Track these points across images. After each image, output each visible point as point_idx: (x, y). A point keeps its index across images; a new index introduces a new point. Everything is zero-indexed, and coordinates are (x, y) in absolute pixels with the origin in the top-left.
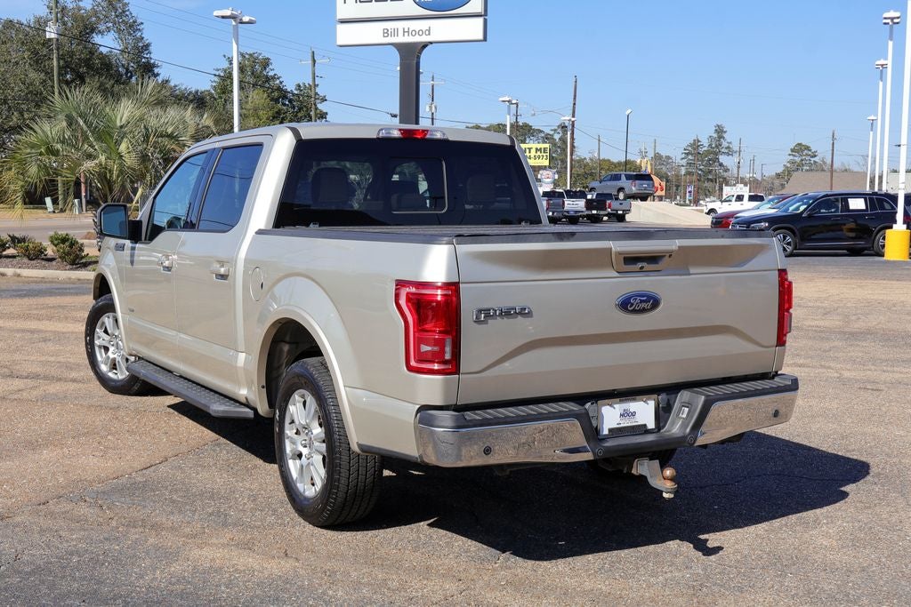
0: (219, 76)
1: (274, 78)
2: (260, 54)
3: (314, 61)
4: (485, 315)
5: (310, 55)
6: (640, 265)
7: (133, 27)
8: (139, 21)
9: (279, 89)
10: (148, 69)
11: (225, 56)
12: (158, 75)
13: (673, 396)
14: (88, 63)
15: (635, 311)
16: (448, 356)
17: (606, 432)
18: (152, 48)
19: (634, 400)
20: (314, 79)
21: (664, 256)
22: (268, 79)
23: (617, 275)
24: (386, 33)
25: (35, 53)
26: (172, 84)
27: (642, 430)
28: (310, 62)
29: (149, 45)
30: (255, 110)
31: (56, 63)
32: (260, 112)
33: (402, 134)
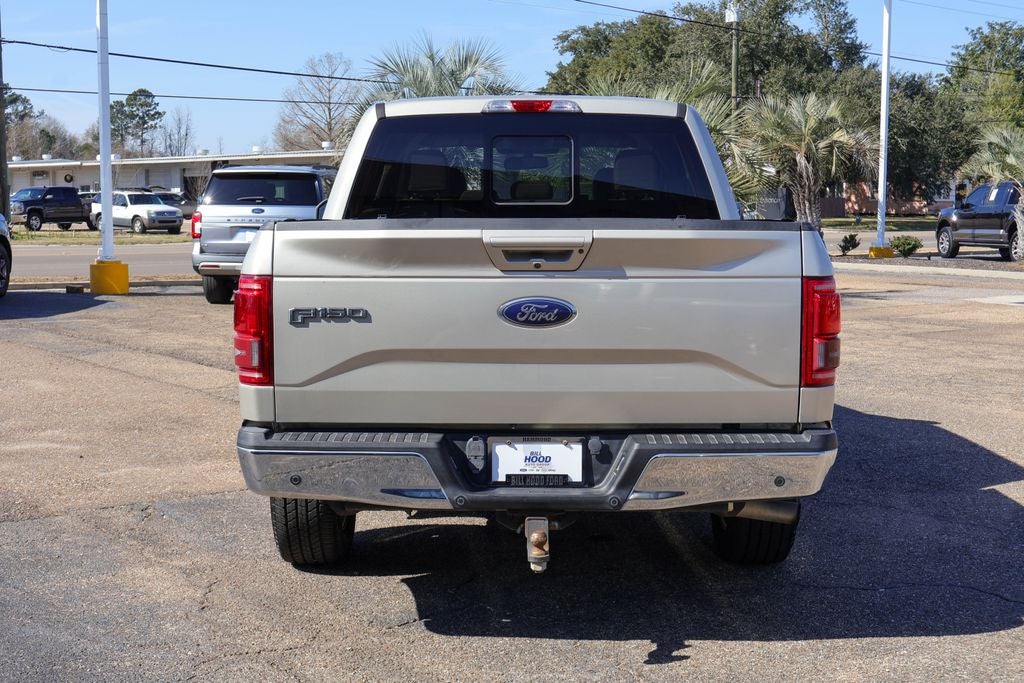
0: (959, 55)
2: (1015, 23)
4: (302, 318)
6: (535, 262)
10: (852, 53)
11: (967, 29)
12: (865, 58)
13: (617, 441)
14: (778, 49)
15: (527, 323)
16: (255, 362)
17: (502, 478)
18: (857, 26)
19: (548, 441)
21: (572, 251)
23: (502, 274)
25: (715, 40)
27: (563, 481)
29: (853, 22)
30: (997, 96)
31: (734, 51)
32: (1003, 99)
33: (515, 106)
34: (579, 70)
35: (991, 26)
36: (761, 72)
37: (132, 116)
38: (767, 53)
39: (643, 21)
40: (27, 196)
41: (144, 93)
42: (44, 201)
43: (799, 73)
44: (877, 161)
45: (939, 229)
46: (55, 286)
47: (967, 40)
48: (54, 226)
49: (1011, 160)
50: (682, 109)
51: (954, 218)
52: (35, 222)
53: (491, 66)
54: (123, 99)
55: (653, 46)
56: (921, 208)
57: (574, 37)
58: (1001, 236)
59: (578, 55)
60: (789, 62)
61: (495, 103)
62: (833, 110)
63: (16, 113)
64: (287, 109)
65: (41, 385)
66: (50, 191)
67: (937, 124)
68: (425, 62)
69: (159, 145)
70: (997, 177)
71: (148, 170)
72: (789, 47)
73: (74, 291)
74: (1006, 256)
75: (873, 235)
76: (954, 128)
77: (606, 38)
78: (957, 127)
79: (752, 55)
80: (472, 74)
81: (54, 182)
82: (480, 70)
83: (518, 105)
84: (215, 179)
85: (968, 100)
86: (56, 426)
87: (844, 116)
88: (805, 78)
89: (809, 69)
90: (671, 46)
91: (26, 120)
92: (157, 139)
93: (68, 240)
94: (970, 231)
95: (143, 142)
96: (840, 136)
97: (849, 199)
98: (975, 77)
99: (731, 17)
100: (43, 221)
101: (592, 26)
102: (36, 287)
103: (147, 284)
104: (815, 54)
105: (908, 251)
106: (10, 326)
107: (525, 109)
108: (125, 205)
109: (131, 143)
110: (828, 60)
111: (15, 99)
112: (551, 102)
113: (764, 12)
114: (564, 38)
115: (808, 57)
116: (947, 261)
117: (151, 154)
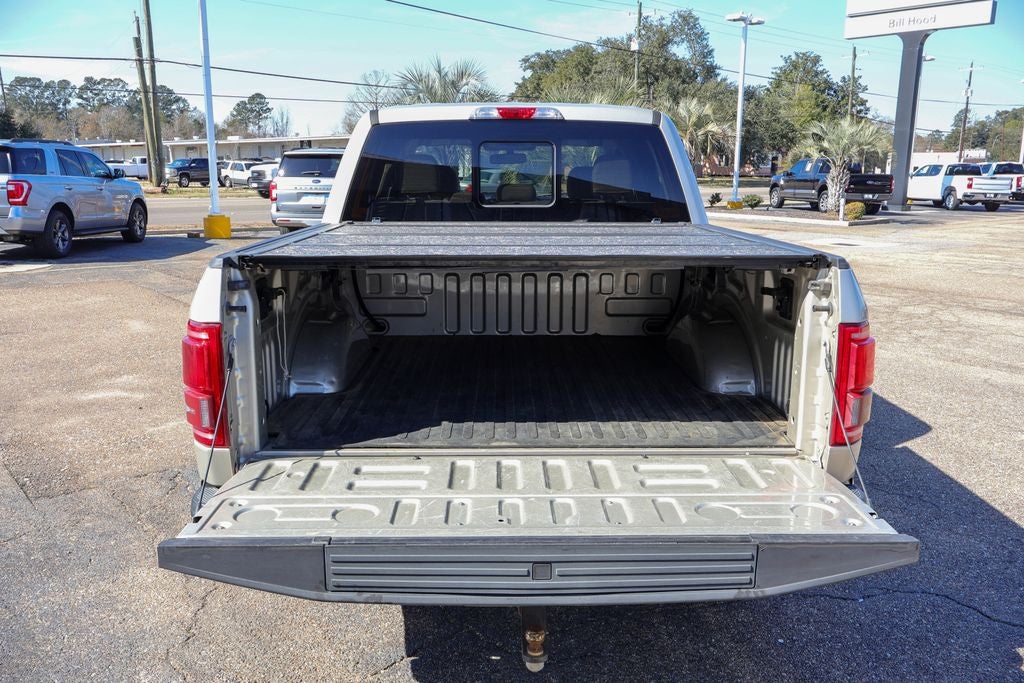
0: (776, 73)
1: (822, 72)
2: (813, 52)
3: (855, 56)
5: (852, 50)
7: (701, 36)
8: (706, 32)
9: (826, 81)
10: (711, 71)
11: (782, 56)
12: (719, 74)
14: (663, 68)
18: (715, 54)
20: (853, 71)
22: (817, 74)
24: (892, 23)
25: (624, 62)
26: (728, 82)
28: (851, 57)
29: (712, 50)
30: (800, 100)
31: (636, 69)
32: (804, 102)
33: (501, 114)
34: (536, 81)
35: (797, 54)
36: (652, 84)
37: (252, 111)
38: (656, 71)
39: (577, 48)
40: (179, 164)
41: (259, 96)
42: (190, 168)
43: (677, 84)
44: (734, 144)
45: (772, 189)
46: (181, 232)
47: (782, 63)
48: (198, 184)
49: (826, 144)
50: (657, 116)
51: (782, 182)
52: (185, 181)
53: (479, 77)
54: (246, 100)
55: (583, 66)
56: (749, 172)
57: (533, 60)
58: (813, 195)
59: (535, 71)
60: (671, 77)
61: (482, 110)
62: (708, 110)
63: (178, 109)
64: (350, 107)
65: (137, 326)
66: (194, 161)
67: (764, 118)
68: (434, 75)
69: (270, 129)
70: (816, 155)
71: (260, 146)
72: (670, 67)
73: (193, 236)
74: (815, 207)
75: (730, 190)
76: (775, 120)
77: (553, 61)
78: (777, 120)
79: (647, 72)
80: (467, 84)
81: (201, 154)
82: (473, 81)
83: (504, 112)
84: (286, 159)
85: (782, 102)
86: (134, 371)
87: (714, 113)
88: (681, 88)
89: (684, 82)
90: (595, 66)
91: (185, 113)
92: (268, 126)
93: (204, 194)
94: (792, 191)
95: (259, 127)
96: (712, 127)
97: (705, 166)
98: (786, 87)
99: (635, 46)
100: (191, 180)
101: (544, 52)
102: (168, 233)
103: (246, 230)
104: (688, 71)
105: (754, 204)
106: (136, 267)
107: (509, 115)
108: (243, 170)
109: (252, 128)
110: (695, 76)
111: (178, 100)
112: (534, 109)
113: (656, 44)
114: (526, 60)
115: (682, 74)
116: (778, 211)
117: (265, 135)
